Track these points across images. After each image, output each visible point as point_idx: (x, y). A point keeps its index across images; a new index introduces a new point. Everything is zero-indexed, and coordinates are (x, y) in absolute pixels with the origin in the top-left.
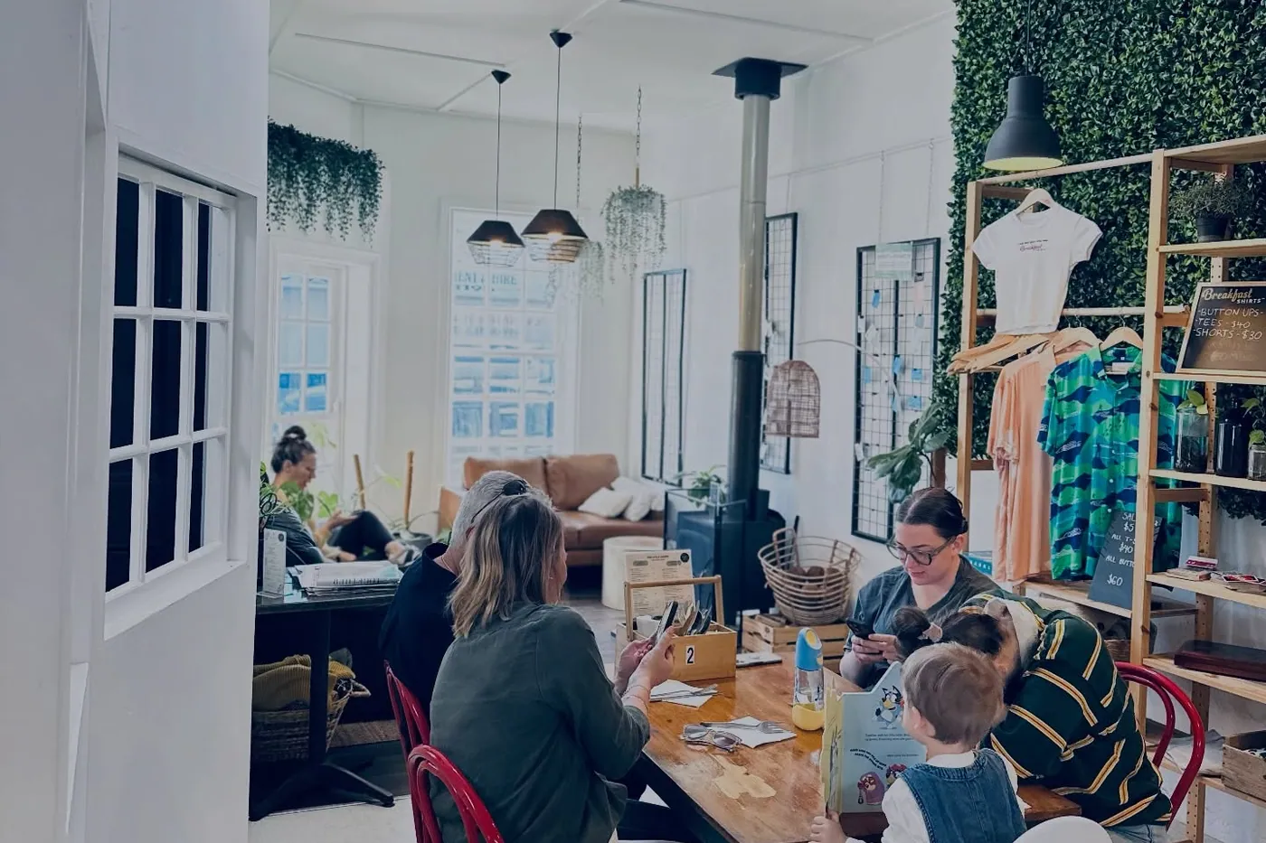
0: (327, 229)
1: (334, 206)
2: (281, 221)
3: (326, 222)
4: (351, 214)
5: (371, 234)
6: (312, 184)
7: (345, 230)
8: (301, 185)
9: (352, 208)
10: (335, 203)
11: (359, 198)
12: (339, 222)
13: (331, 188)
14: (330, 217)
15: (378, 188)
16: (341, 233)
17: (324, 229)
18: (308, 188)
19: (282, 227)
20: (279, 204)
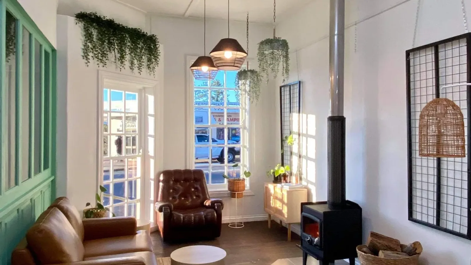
0: (131, 69)
1: (134, 58)
2: (104, 63)
3: (130, 65)
4: (144, 62)
5: (154, 72)
6: (122, 47)
7: (140, 70)
8: (116, 47)
9: (144, 59)
10: (135, 57)
11: (148, 55)
12: (138, 66)
13: (133, 50)
14: (132, 63)
15: (158, 52)
16: (139, 71)
17: (129, 68)
18: (120, 49)
19: (105, 66)
20: (103, 55)
